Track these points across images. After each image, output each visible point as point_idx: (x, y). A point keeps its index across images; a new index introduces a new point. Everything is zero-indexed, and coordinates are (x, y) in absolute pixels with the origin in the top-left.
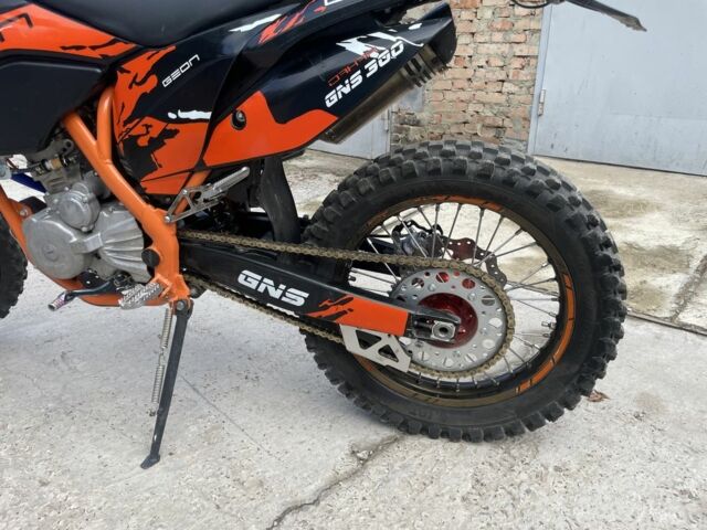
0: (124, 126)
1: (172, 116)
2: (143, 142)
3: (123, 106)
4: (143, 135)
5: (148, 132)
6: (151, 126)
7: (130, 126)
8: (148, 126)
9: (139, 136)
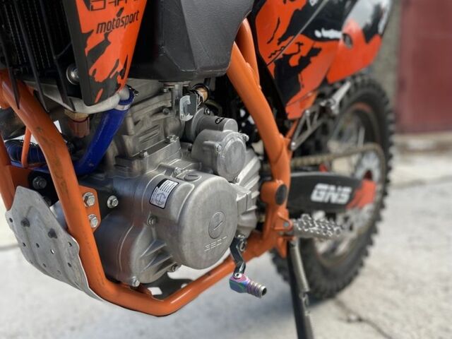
0: (279, 44)
1: (318, 34)
2: (294, 62)
3: (279, 22)
4: (295, 54)
5: (299, 51)
6: (302, 44)
7: (284, 44)
8: (300, 44)
9: (291, 55)
